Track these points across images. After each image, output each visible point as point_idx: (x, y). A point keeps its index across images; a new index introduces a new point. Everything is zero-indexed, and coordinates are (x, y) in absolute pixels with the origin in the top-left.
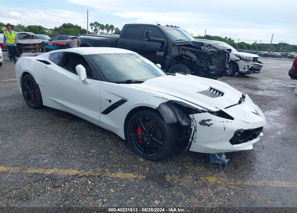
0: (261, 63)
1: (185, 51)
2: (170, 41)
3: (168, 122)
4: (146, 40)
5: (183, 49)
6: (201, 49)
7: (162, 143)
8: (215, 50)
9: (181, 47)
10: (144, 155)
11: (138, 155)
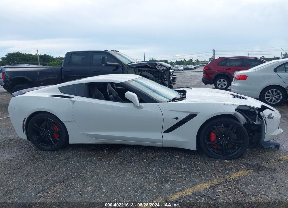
0: (176, 76)
1: (141, 72)
2: (124, 64)
3: (243, 123)
4: (104, 65)
5: (139, 70)
6: (156, 68)
7: (241, 141)
8: (165, 68)
9: (137, 68)
10: (224, 157)
11: (219, 159)
